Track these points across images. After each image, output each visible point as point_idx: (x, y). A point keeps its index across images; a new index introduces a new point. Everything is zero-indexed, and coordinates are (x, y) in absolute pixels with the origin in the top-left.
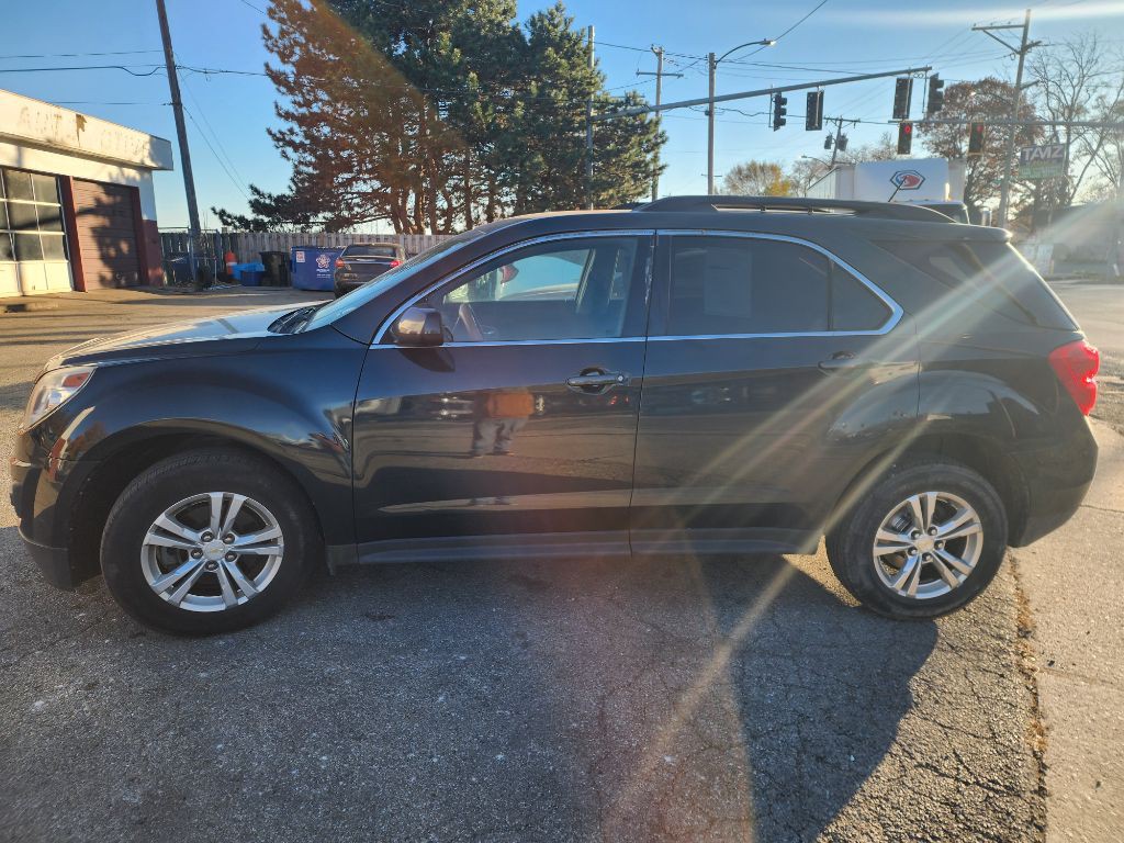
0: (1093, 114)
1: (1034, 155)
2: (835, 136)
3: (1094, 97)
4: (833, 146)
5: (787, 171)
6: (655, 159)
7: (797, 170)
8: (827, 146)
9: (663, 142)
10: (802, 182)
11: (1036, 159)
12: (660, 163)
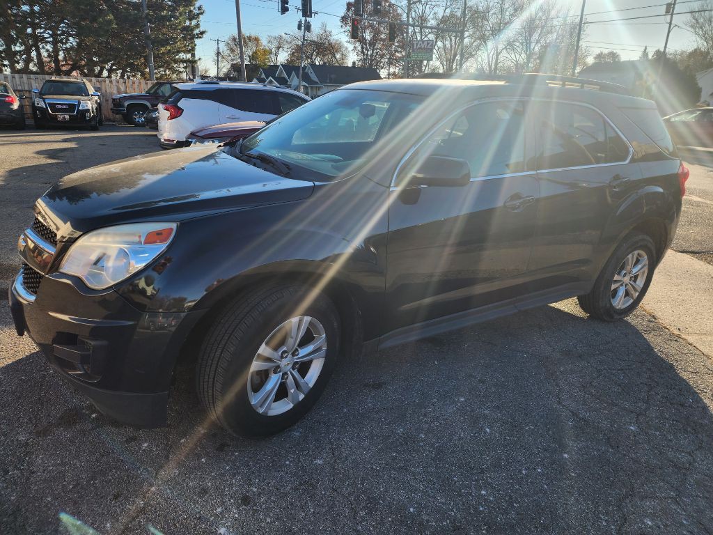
0: (432, 23)
1: (419, 46)
2: (303, 22)
3: (432, 13)
4: (303, 28)
5: (264, 42)
6: (198, 26)
7: (270, 42)
8: (299, 27)
9: (202, 13)
10: (273, 50)
11: (419, 48)
12: (202, 29)
